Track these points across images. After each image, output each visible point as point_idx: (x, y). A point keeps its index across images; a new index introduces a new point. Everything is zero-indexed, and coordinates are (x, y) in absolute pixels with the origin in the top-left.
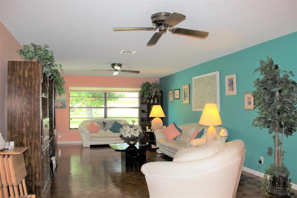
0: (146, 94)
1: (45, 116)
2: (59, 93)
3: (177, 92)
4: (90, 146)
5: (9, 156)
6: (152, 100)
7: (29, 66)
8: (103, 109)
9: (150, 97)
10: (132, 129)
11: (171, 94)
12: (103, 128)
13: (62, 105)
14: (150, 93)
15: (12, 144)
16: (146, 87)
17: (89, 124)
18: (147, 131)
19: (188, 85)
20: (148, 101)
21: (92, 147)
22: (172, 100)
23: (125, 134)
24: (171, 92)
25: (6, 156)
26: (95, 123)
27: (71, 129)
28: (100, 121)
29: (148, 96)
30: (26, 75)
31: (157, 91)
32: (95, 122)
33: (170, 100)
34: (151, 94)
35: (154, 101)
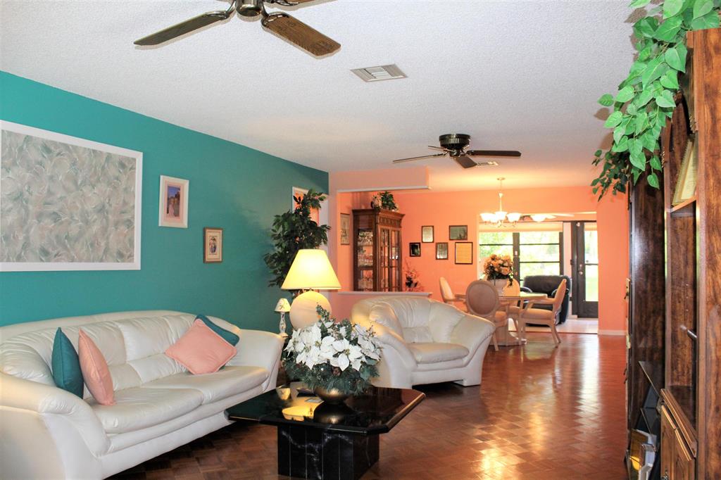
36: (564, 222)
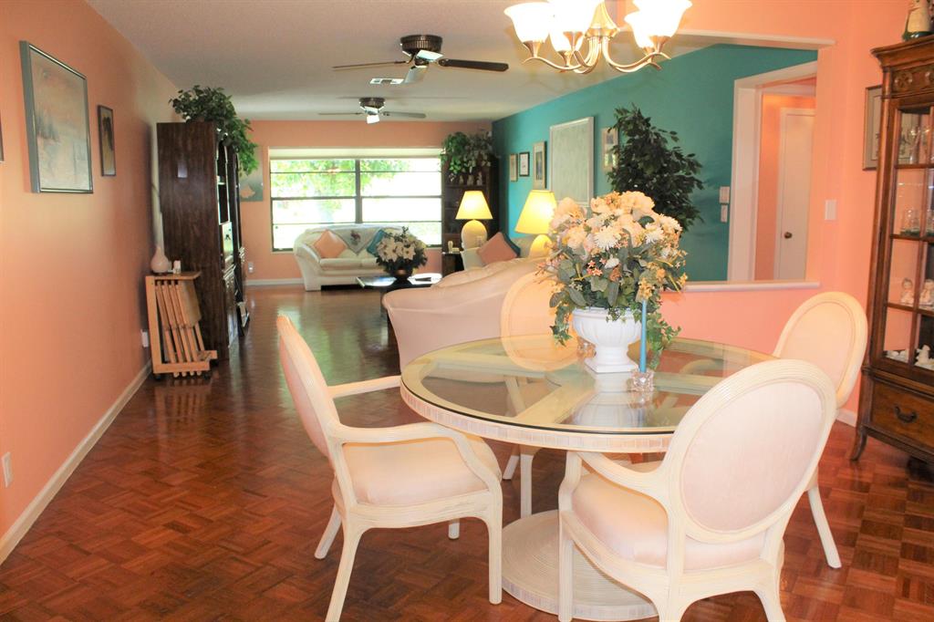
0: (455, 164)
1: (224, 219)
2: (245, 170)
3: (524, 158)
4: (320, 289)
5: (176, 282)
6: (470, 178)
7: (193, 131)
8: (354, 200)
9: (464, 170)
10: (400, 245)
11: (513, 164)
12: (352, 246)
13: (254, 193)
14: (465, 160)
15: (178, 264)
16: (454, 145)
17: (317, 237)
18: (451, 252)
19: (543, 144)
20: (462, 180)
21: (326, 289)
22: (515, 179)
23: (385, 254)
24: (512, 158)
25: (173, 282)
26: (331, 234)
27: (277, 250)
28: (345, 230)
29: (459, 168)
30: (190, 148)
31: (480, 155)
32: (333, 232)
33: (511, 179)
34: (467, 162)
35: (475, 180)
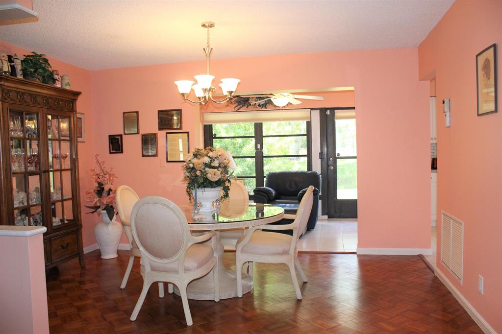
36: (312, 109)
